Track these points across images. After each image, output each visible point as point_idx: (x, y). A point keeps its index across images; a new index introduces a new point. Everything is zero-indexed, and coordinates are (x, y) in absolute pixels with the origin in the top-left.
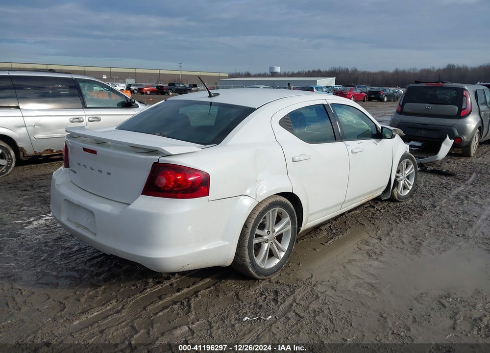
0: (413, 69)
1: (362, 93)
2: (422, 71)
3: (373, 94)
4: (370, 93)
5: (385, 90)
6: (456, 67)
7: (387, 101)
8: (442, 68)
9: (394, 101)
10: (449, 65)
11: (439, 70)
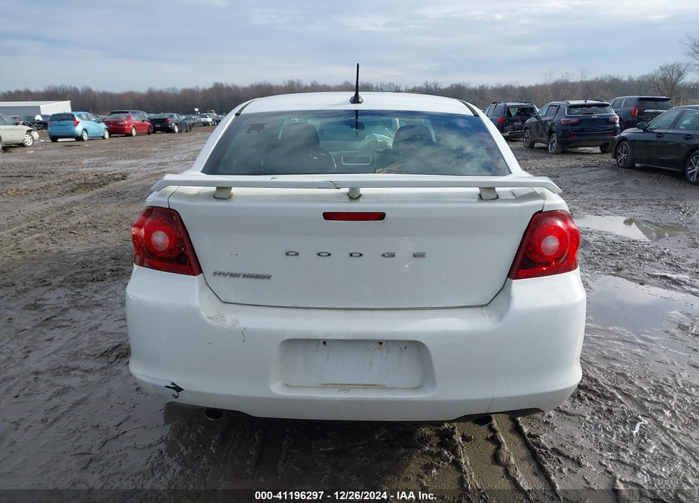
0: (172, 89)
1: (143, 121)
2: (185, 91)
3: (158, 123)
4: (153, 121)
5: (172, 116)
6: (225, 85)
7: (179, 132)
8: (207, 88)
9: (187, 131)
10: (216, 84)
11: (205, 91)
